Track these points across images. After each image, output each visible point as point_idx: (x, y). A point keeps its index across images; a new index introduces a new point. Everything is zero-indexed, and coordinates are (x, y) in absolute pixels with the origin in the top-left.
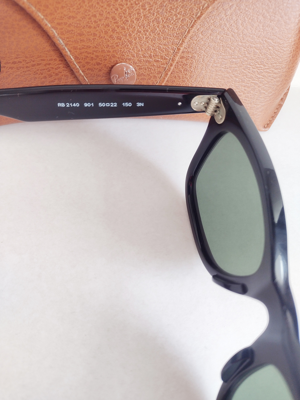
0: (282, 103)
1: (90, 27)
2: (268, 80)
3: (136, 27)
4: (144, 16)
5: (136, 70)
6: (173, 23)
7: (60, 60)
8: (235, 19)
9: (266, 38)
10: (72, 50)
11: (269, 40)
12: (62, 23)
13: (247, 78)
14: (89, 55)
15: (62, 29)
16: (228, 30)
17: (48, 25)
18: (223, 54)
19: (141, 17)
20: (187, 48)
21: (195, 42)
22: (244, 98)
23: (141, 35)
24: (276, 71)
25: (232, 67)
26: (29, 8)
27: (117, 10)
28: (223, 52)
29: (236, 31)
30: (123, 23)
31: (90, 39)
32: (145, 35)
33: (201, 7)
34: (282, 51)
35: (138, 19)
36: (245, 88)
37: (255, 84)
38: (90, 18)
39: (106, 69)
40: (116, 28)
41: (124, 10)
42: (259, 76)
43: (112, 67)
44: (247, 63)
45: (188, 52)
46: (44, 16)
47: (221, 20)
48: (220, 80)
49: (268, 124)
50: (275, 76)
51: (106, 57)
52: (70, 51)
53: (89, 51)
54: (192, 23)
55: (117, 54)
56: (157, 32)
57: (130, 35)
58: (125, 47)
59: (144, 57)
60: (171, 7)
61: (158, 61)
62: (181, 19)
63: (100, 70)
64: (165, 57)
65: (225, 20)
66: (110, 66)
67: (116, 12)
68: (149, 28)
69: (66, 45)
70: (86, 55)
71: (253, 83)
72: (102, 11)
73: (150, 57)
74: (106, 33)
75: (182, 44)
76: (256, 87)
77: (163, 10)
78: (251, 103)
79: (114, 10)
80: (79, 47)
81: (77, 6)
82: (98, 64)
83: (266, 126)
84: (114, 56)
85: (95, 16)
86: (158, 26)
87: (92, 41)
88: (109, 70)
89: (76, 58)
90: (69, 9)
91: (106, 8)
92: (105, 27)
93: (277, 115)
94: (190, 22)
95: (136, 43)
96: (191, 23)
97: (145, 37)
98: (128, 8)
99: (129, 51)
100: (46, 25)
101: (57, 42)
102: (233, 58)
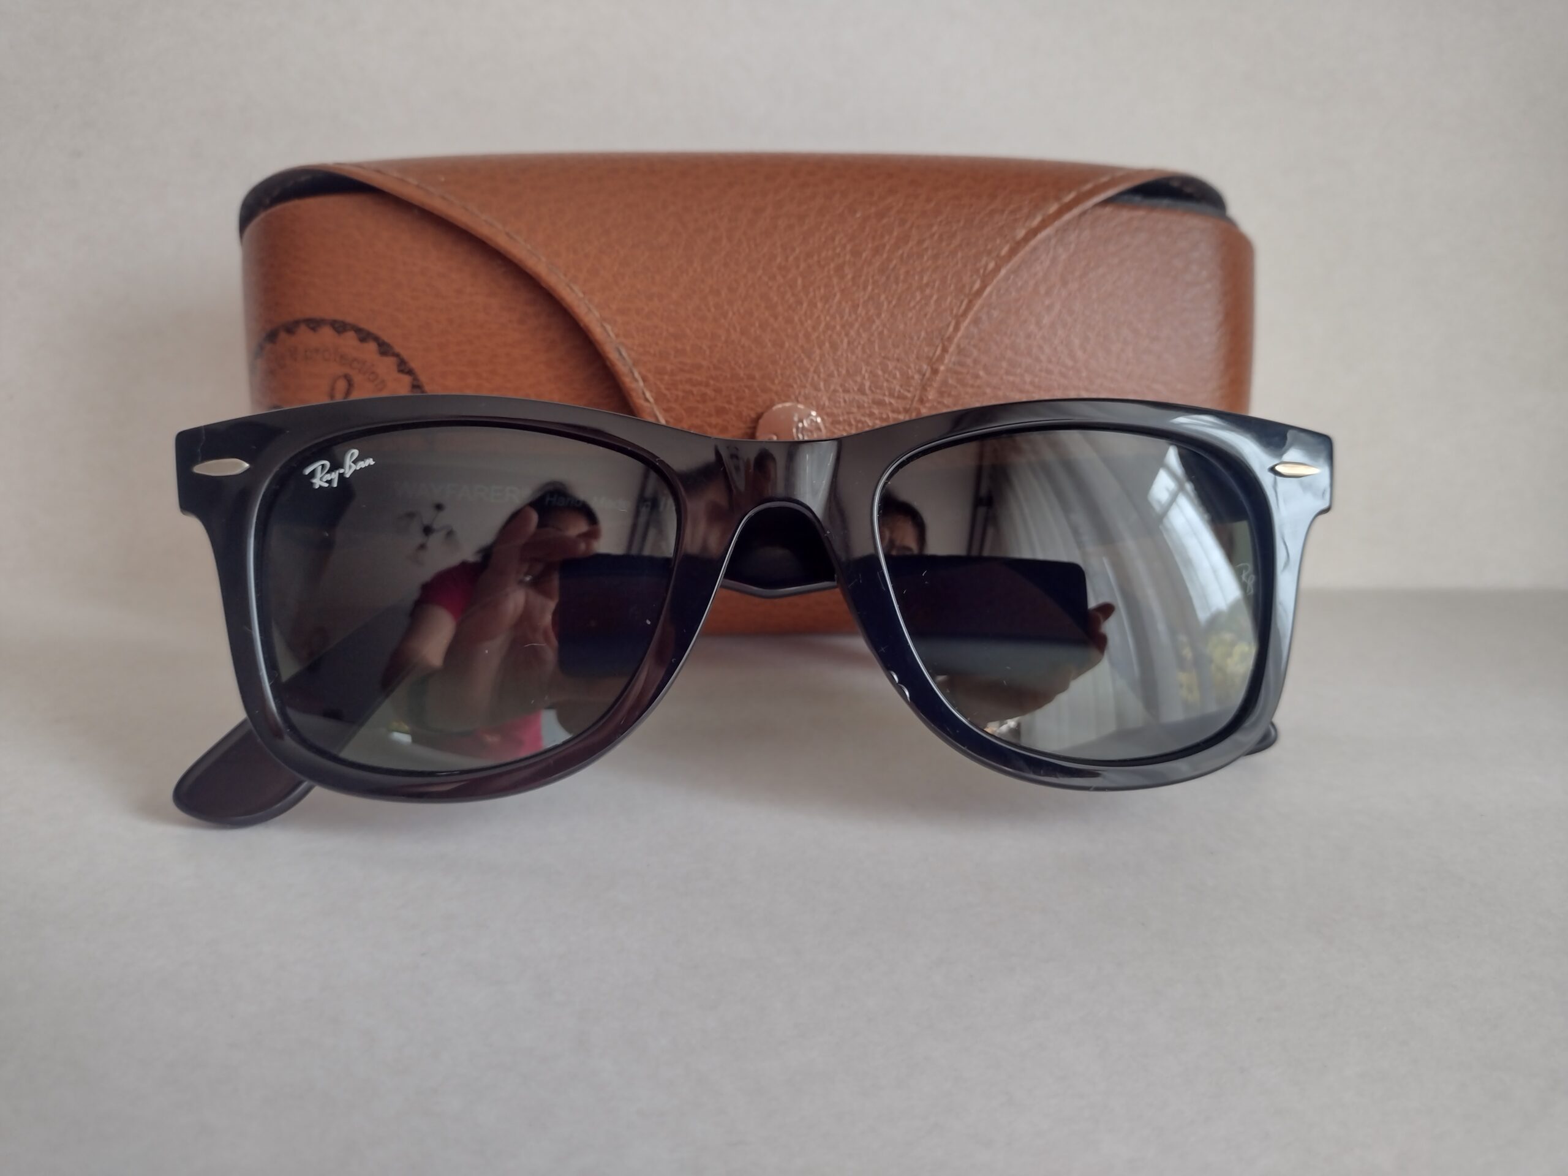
1: (703, 319)
4: (842, 291)
6: (914, 307)
10: (650, 377)
12: (630, 310)
14: (695, 390)
15: (629, 323)
19: (835, 295)
23: (835, 336)
27: (773, 278)
30: (790, 307)
31: (701, 348)
32: (847, 335)
35: (826, 299)
38: (704, 297)
39: (742, 425)
40: (771, 321)
41: (791, 279)
43: (759, 416)
46: (584, 293)
51: (744, 391)
52: (645, 380)
53: (696, 377)
56: (878, 327)
57: (807, 336)
58: (795, 363)
59: (846, 391)
61: (882, 403)
62: (935, 297)
64: (900, 392)
66: (753, 415)
67: (770, 285)
68: (857, 319)
69: (637, 363)
70: (688, 387)
72: (736, 281)
73: (861, 391)
74: (745, 331)
75: (941, 359)
77: (888, 278)
79: (765, 279)
80: (669, 368)
82: (720, 412)
84: (764, 389)
85: (717, 293)
86: (879, 316)
87: (708, 352)
88: (750, 428)
89: (659, 398)
91: (745, 276)
92: (743, 318)
94: (958, 304)
95: (822, 356)
96: (960, 306)
97: (846, 340)
98: (802, 274)
99: (804, 375)
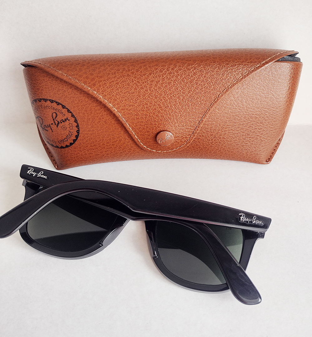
0: (280, 143)
1: (143, 111)
2: (267, 132)
3: (174, 110)
4: (179, 103)
5: (173, 135)
6: (198, 106)
7: (121, 129)
8: (241, 100)
9: (263, 108)
10: (131, 124)
11: (265, 109)
12: (125, 109)
13: (251, 132)
14: (142, 127)
15: (125, 112)
16: (236, 106)
17: (115, 110)
18: (233, 120)
19: (177, 104)
20: (208, 119)
21: (213, 115)
22: (249, 145)
23: (177, 114)
24: (271, 126)
25: (240, 127)
26: (103, 101)
28: (233, 119)
29: (242, 106)
30: (165, 107)
31: (143, 118)
33: (218, 96)
34: (275, 115)
35: (175, 105)
36: (250, 139)
37: (258, 136)
38: (144, 106)
39: (153, 135)
40: (161, 111)
41: (166, 100)
42: (259, 131)
43: (158, 134)
44: (250, 124)
45: (209, 121)
46: (113, 105)
47: (231, 101)
48: (231, 136)
49: (269, 159)
50: (271, 129)
51: (154, 128)
52: (129, 125)
53: (142, 124)
54: (211, 105)
55: (161, 125)
56: (188, 111)
57: (170, 114)
58: (166, 121)
59: (179, 126)
60: (197, 97)
61: (188, 128)
62: (204, 103)
63: (149, 135)
64: (193, 125)
65: (234, 100)
66: (156, 133)
67: (161, 102)
68: (183, 110)
69: (127, 121)
70: (140, 126)
71: (256, 135)
72: (152, 101)
73: (183, 126)
74: (154, 114)
75: (205, 117)
76: (258, 137)
77: (192, 99)
78: (255, 148)
80: (135, 122)
81: (136, 99)
82: (148, 132)
83: (268, 160)
84: (159, 127)
85: (147, 104)
86: (189, 108)
87: (145, 119)
88: (155, 136)
89: (133, 128)
90: (130, 101)
91: (154, 100)
92: (153, 110)
93: (276, 151)
95: (174, 119)
97: (180, 115)
98: (169, 99)
99: (169, 124)
100: (114, 110)
101: (121, 120)
102: (241, 122)
